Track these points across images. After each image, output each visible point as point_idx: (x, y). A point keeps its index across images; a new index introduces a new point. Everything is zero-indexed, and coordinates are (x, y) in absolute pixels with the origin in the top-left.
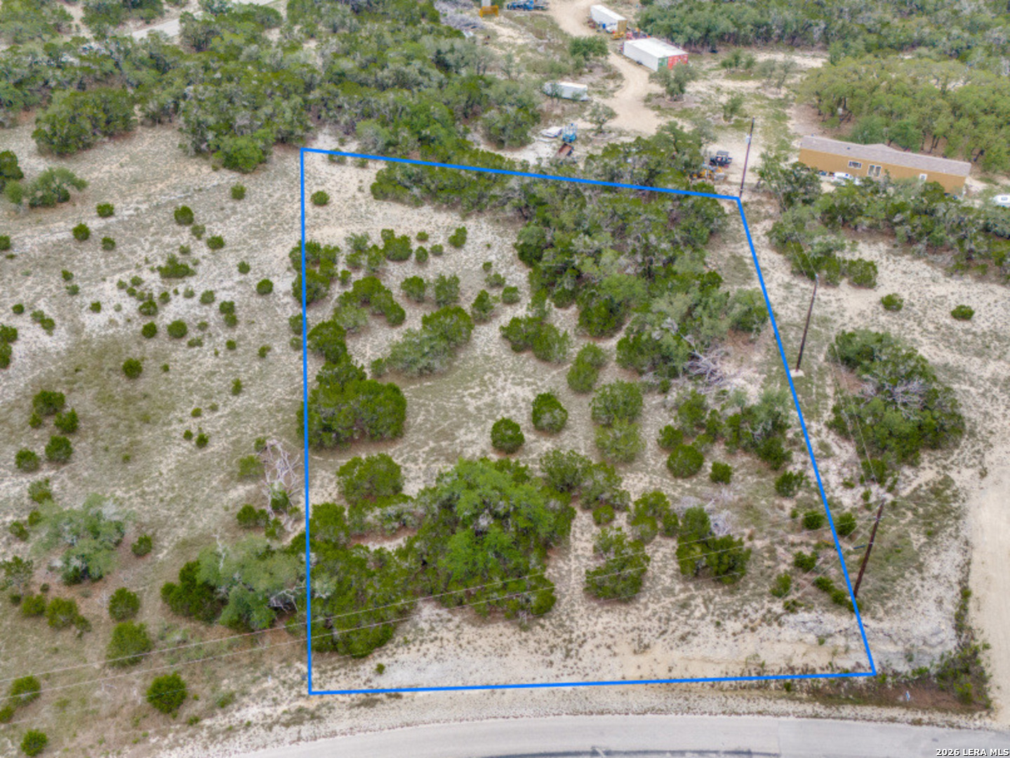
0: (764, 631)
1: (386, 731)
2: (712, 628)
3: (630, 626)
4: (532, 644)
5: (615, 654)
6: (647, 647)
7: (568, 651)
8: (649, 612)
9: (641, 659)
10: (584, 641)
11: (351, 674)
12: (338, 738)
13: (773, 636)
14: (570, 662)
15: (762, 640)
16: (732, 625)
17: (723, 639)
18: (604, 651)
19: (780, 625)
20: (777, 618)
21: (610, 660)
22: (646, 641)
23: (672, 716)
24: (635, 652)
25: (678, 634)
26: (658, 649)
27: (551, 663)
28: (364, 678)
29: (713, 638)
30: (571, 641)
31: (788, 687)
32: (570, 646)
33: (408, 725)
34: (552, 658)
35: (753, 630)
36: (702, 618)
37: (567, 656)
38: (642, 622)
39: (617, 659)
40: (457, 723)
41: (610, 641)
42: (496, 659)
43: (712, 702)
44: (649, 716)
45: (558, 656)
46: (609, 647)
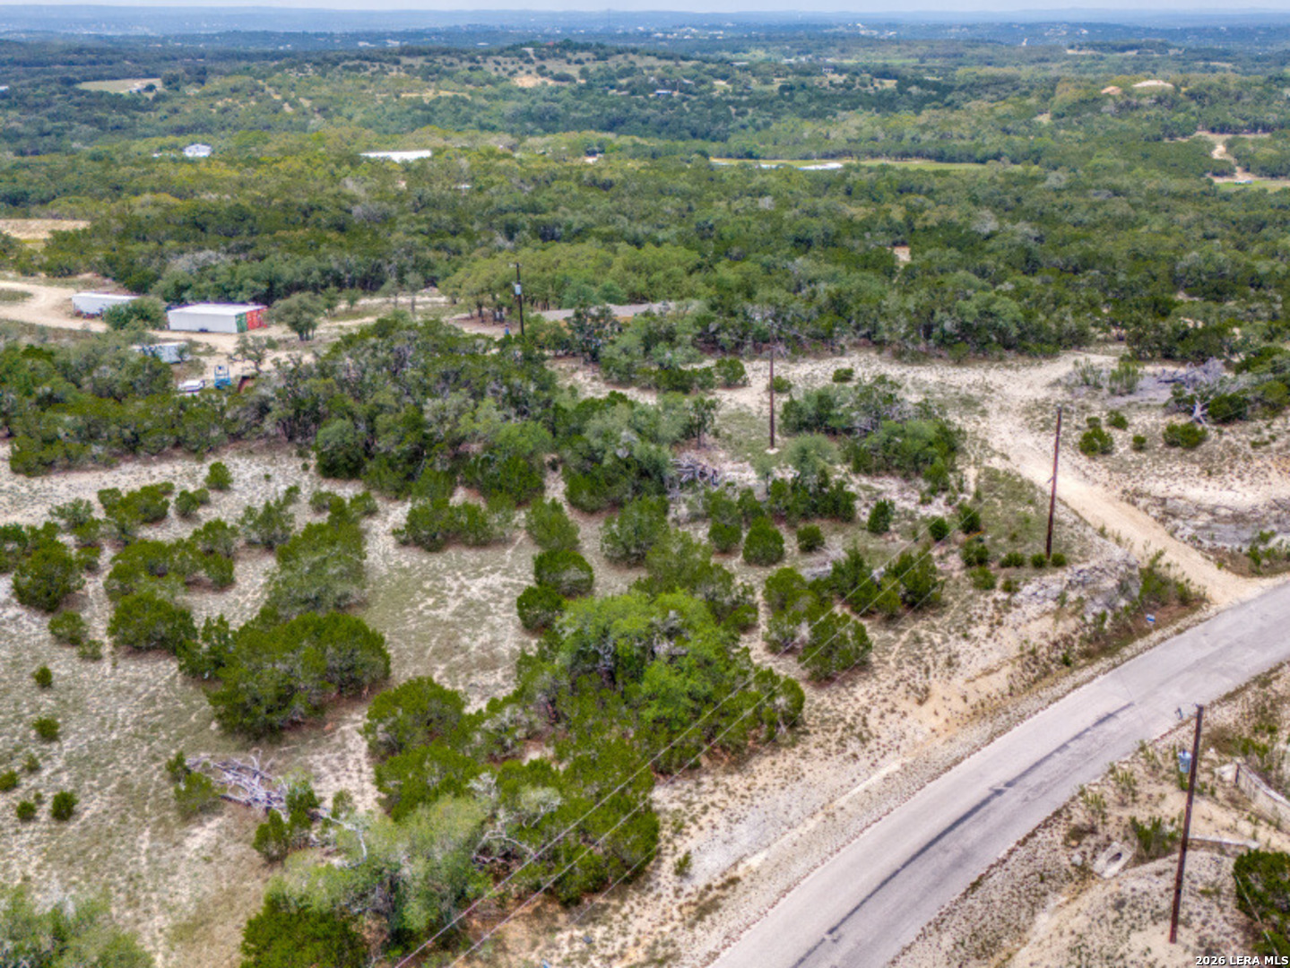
0: (1009, 619)
1: (771, 912)
2: (964, 643)
3: (891, 682)
4: (819, 753)
5: (905, 714)
6: (927, 690)
7: (860, 735)
8: (893, 665)
9: (929, 706)
10: (864, 719)
11: (648, 899)
12: (723, 954)
13: (1020, 619)
14: (872, 745)
15: (1015, 628)
16: (980, 631)
17: (983, 646)
18: (889, 717)
19: (1017, 606)
20: (1009, 602)
21: (905, 722)
22: (920, 686)
23: (1016, 729)
24: (921, 702)
25: (941, 663)
26: (937, 687)
27: (855, 756)
28: (671, 892)
29: (972, 648)
30: (852, 727)
31: (1066, 662)
32: (857, 731)
33: (788, 890)
34: (849, 751)
35: (1000, 624)
36: (945, 640)
37: (863, 741)
38: (898, 674)
39: (910, 718)
40: (836, 856)
41: (888, 706)
42: (798, 786)
43: (1028, 703)
44: (998, 740)
45: (853, 746)
46: (893, 711)
